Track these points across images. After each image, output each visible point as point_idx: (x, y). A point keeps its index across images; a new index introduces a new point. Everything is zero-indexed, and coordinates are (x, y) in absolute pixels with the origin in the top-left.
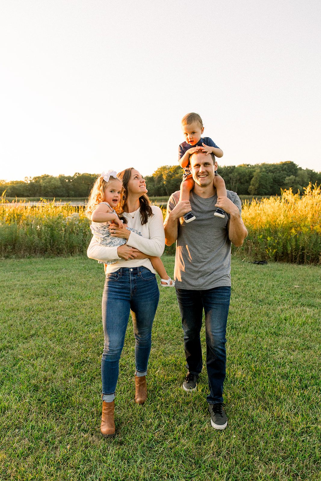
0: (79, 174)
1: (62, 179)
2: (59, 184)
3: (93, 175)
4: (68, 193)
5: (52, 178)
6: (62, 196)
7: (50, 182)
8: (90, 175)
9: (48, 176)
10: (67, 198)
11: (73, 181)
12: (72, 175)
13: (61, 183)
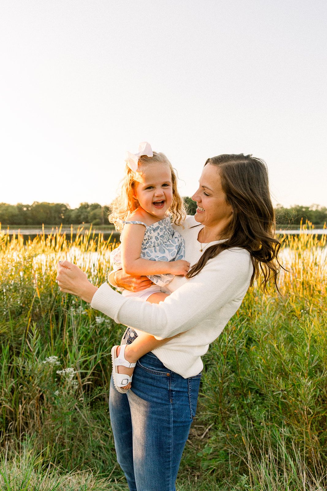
0: (37, 202)
1: (20, 207)
2: (16, 212)
3: (52, 204)
4: (26, 220)
5: (9, 206)
6: (19, 224)
7: (6, 210)
8: (49, 203)
9: (5, 204)
10: (25, 226)
11: (32, 209)
12: (30, 204)
13: (19, 211)
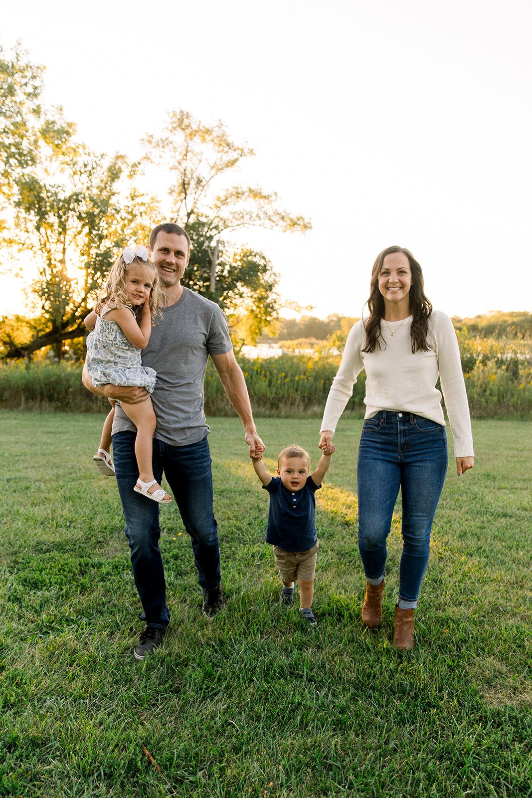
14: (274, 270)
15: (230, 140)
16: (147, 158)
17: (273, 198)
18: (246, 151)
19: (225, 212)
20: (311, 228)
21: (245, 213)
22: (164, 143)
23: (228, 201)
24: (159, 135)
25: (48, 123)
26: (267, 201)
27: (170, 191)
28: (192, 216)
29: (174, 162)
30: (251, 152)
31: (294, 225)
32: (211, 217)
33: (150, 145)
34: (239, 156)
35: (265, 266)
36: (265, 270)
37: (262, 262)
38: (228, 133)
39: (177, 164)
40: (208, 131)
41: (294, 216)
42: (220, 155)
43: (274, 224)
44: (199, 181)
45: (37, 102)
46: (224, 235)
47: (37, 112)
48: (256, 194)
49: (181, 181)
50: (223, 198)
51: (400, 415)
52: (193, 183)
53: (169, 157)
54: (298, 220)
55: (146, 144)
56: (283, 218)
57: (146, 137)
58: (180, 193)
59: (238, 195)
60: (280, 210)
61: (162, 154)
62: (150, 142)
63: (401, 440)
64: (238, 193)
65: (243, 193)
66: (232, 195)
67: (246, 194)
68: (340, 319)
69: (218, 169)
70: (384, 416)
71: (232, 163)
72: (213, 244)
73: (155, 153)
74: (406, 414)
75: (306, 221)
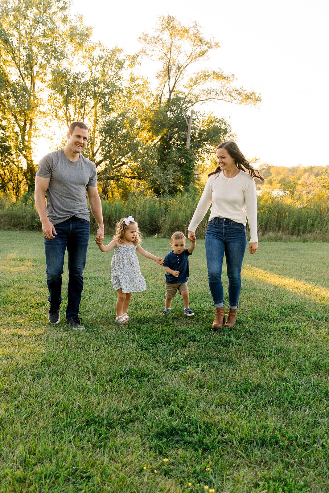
14: (232, 132)
15: (201, 36)
16: (143, 51)
17: (231, 78)
18: (213, 44)
19: (196, 90)
20: (260, 101)
21: (212, 90)
22: (157, 40)
23: (199, 81)
24: (152, 34)
25: (73, 28)
26: (226, 81)
27: (157, 75)
28: (173, 93)
29: (162, 54)
30: (217, 45)
31: (248, 99)
32: (186, 94)
33: (145, 42)
34: (207, 48)
35: (226, 129)
36: (225, 132)
37: (223, 127)
38: (201, 32)
39: (164, 55)
40: (186, 31)
41: (248, 92)
42: (195, 48)
43: (233, 99)
44: (179, 68)
45: (65, 13)
46: (196, 107)
47: (64, 20)
48: (219, 76)
49: (165, 67)
50: (194, 79)
51: (225, 220)
52: (174, 69)
53: (158, 51)
54: (251, 95)
55: (143, 41)
56: (240, 94)
57: (142, 36)
58: (165, 76)
59: (206, 77)
60: (238, 88)
61: (155, 48)
62: (145, 40)
63: (224, 231)
64: (205, 76)
65: (209, 75)
66: (200, 77)
67: (212, 76)
68: (269, 168)
69: (193, 58)
70: (217, 219)
71: (203, 53)
72: (189, 113)
73: (149, 48)
74: (227, 219)
75: (257, 95)
